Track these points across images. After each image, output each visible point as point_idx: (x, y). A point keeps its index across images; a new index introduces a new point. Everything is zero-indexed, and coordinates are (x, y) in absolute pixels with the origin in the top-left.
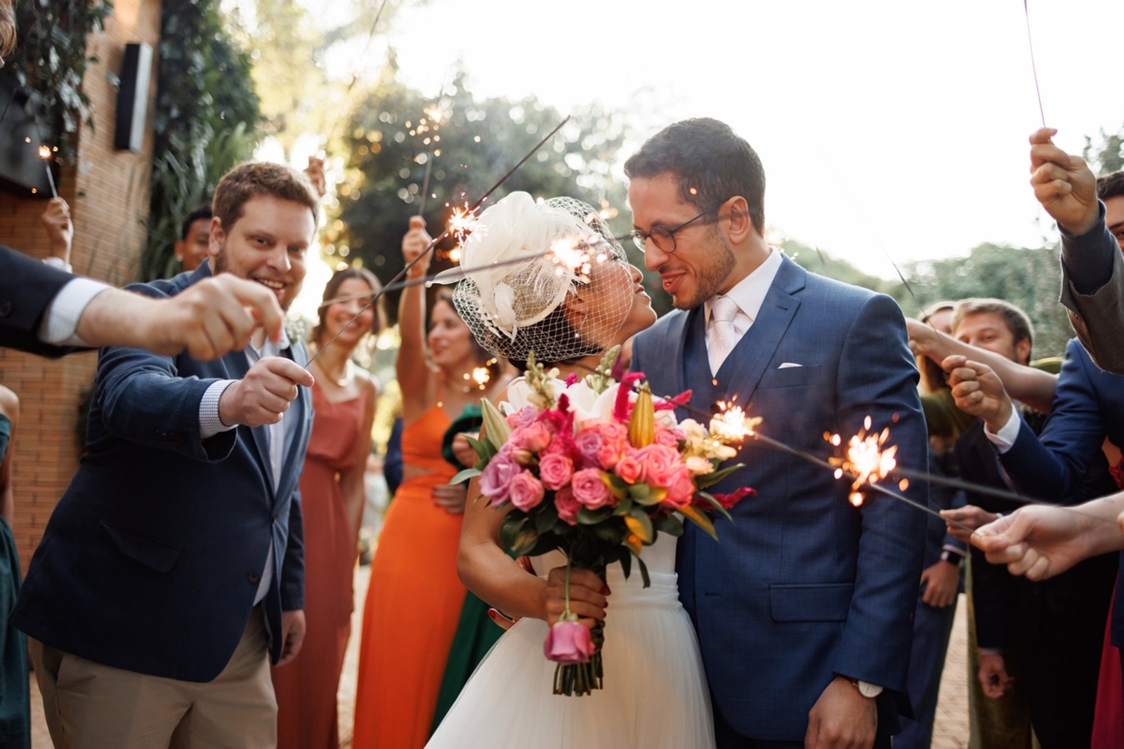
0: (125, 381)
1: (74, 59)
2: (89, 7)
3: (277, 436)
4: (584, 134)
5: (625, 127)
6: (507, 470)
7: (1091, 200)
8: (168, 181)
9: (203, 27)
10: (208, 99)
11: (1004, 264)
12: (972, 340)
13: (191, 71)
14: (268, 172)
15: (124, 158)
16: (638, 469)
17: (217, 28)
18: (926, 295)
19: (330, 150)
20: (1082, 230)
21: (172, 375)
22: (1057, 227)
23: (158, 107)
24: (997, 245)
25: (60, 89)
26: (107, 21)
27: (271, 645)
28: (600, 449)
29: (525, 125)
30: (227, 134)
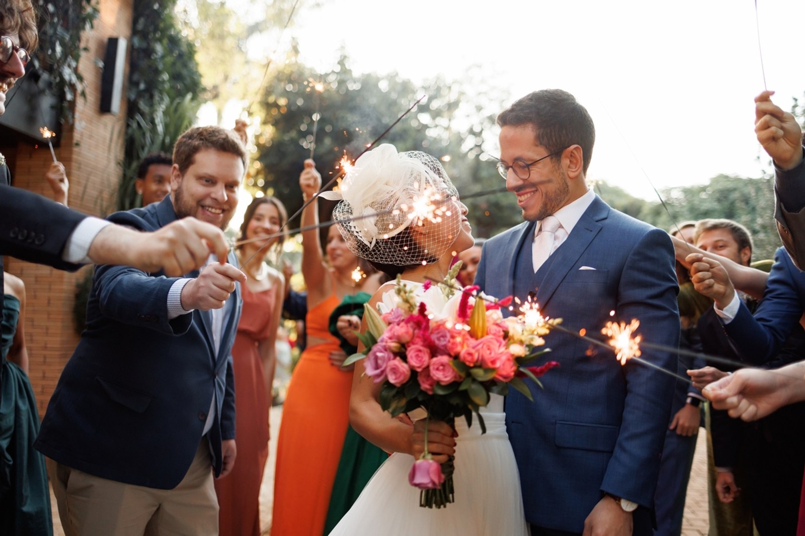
0: (115, 279)
1: (72, 49)
2: (83, 12)
3: (217, 317)
4: (431, 99)
5: (462, 93)
6: (383, 358)
7: (798, 144)
8: (137, 135)
9: (162, 25)
10: (165, 76)
11: (734, 190)
12: (709, 249)
13: (154, 57)
14: (212, 132)
15: (107, 119)
16: (476, 356)
17: (172, 26)
18: (678, 212)
19: (251, 111)
20: (791, 166)
21: (147, 275)
22: (772, 164)
23: (131, 82)
24: (730, 176)
25: (62, 70)
26: (95, 22)
27: (214, 464)
28: (449, 341)
29: (389, 93)
30: (179, 101)
